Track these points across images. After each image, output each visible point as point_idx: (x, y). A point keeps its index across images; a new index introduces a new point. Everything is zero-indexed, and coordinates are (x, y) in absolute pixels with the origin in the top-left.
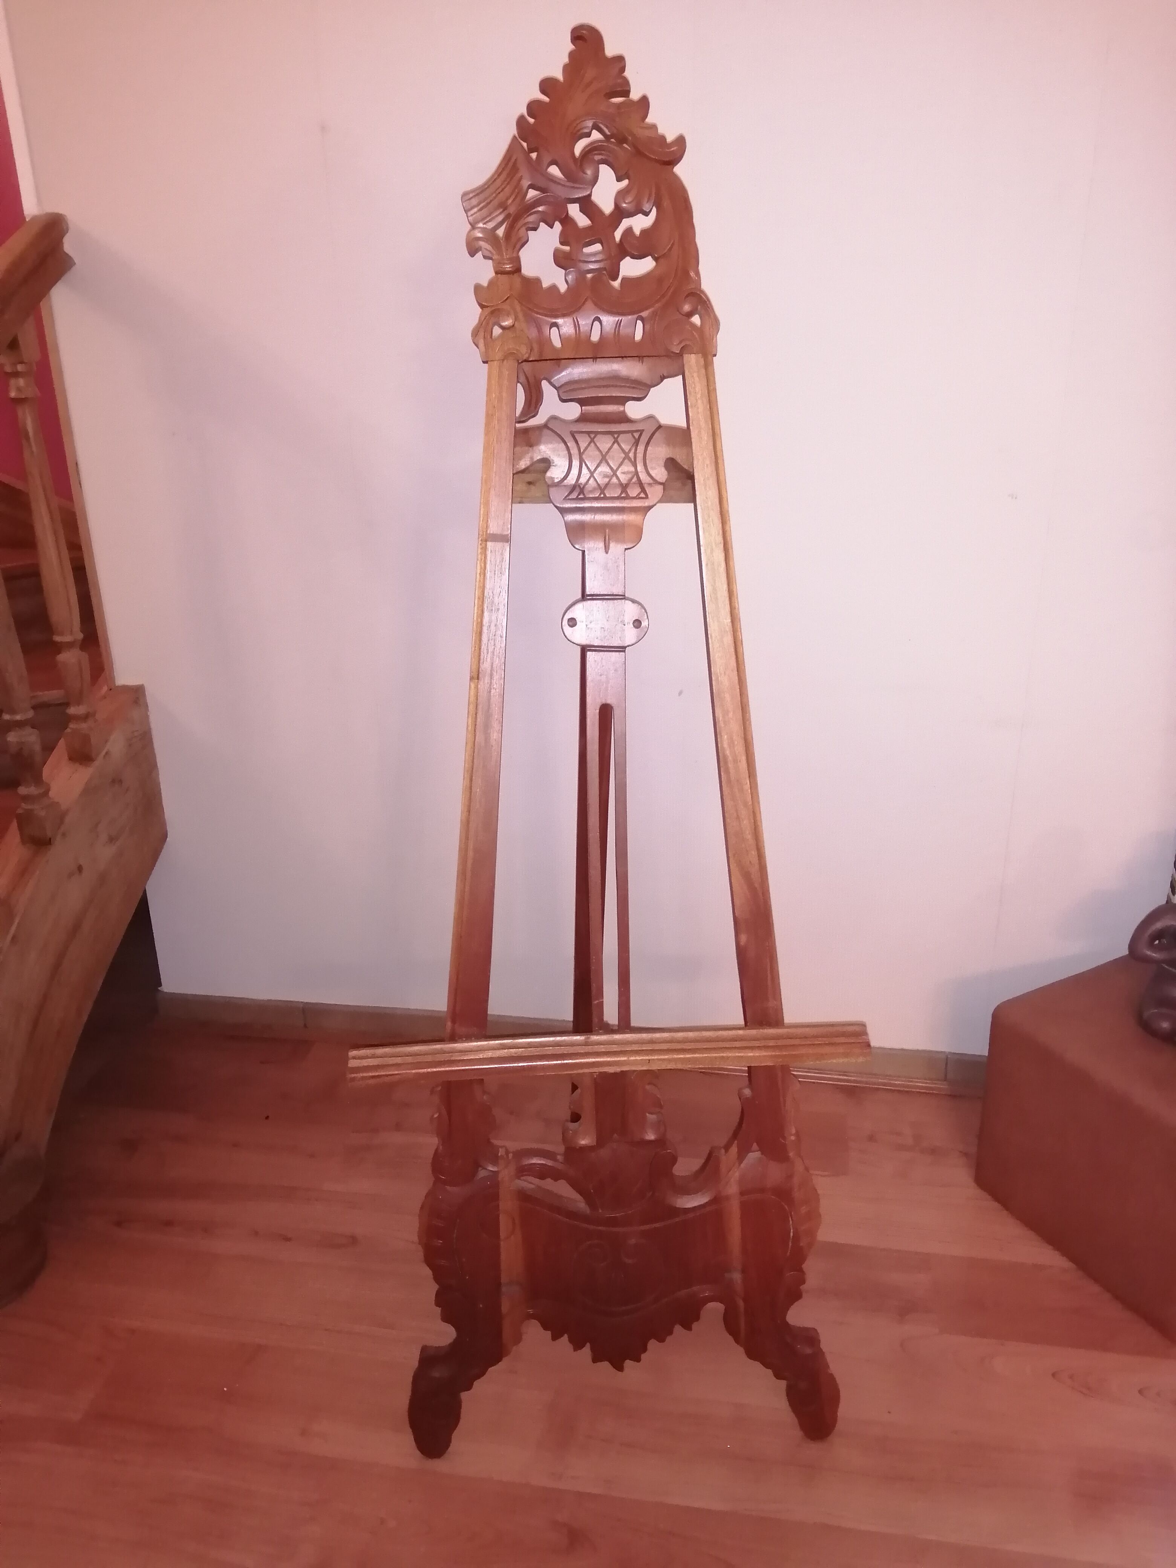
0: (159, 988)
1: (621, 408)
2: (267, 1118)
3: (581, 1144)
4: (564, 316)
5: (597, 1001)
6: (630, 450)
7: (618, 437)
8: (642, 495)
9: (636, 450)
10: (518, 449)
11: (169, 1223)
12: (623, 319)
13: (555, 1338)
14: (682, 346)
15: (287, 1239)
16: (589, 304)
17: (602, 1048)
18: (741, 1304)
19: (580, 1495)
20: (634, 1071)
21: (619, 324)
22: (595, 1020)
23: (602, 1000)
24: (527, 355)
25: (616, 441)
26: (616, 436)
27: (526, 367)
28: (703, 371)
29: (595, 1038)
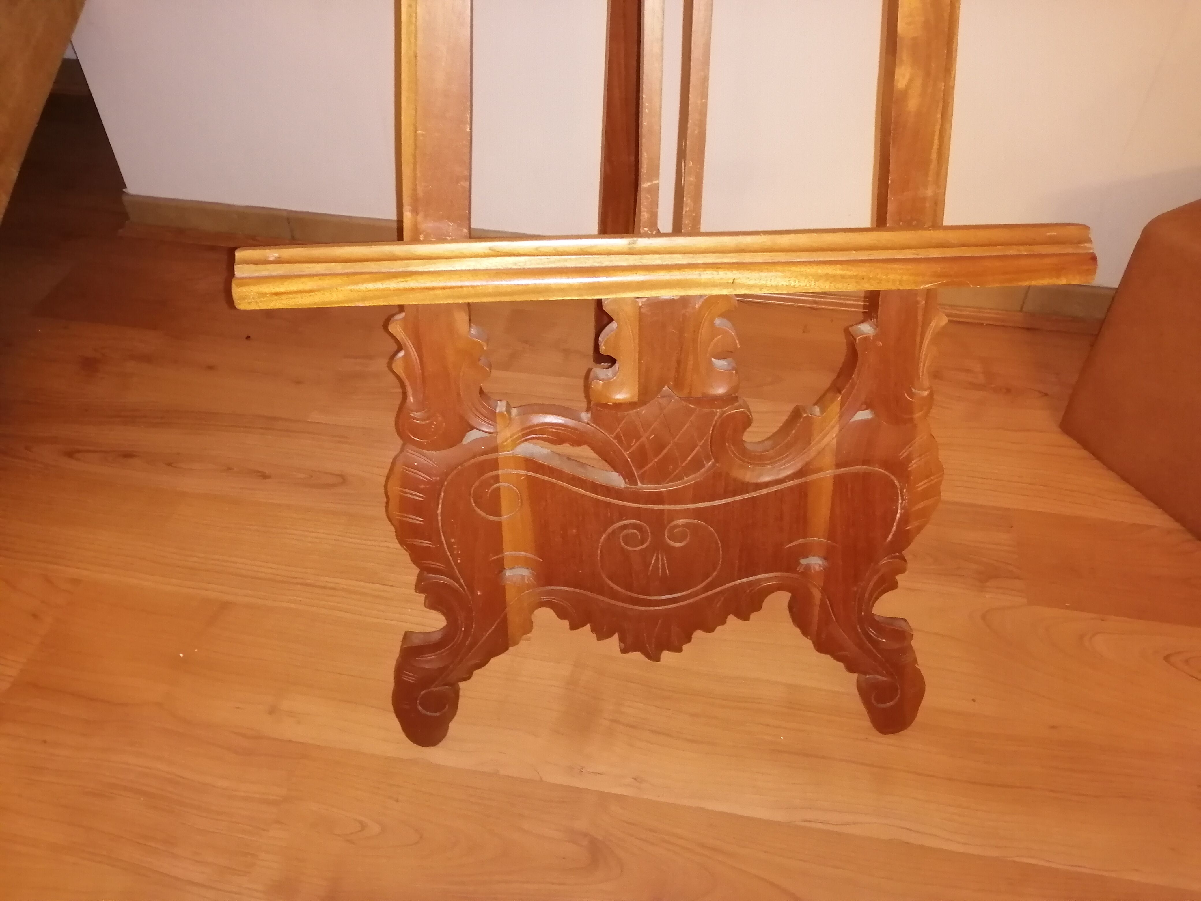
0: (124, 190)
2: (248, 338)
3: (617, 400)
5: (649, 184)
11: (128, 455)
13: (574, 627)
15: (265, 476)
17: (656, 260)
18: (817, 594)
19: (604, 798)
20: (701, 296)
22: (644, 215)
23: (657, 182)
29: (642, 243)
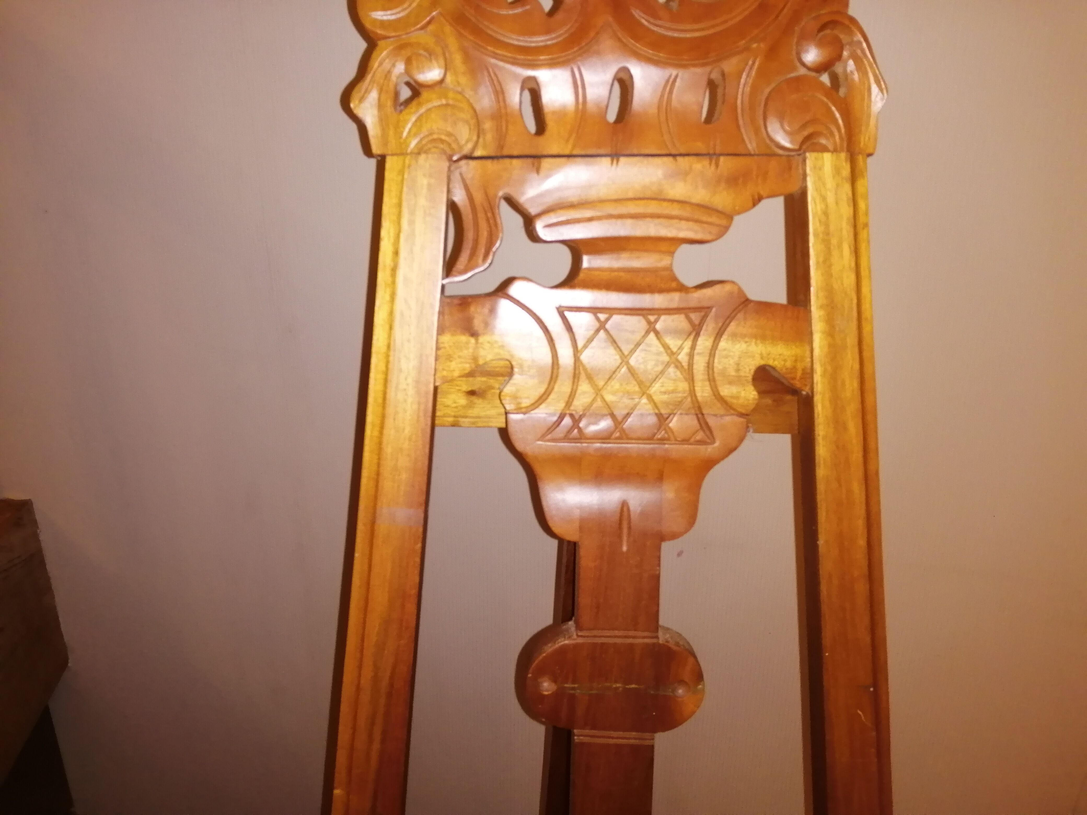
1: (665, 261)
4: (552, 64)
6: (681, 348)
7: (656, 321)
8: (700, 436)
9: (693, 347)
10: (446, 339)
12: (680, 75)
14: (806, 133)
16: (607, 42)
21: (670, 84)
24: (470, 146)
25: (651, 328)
26: (652, 318)
27: (469, 168)
28: (847, 188)
